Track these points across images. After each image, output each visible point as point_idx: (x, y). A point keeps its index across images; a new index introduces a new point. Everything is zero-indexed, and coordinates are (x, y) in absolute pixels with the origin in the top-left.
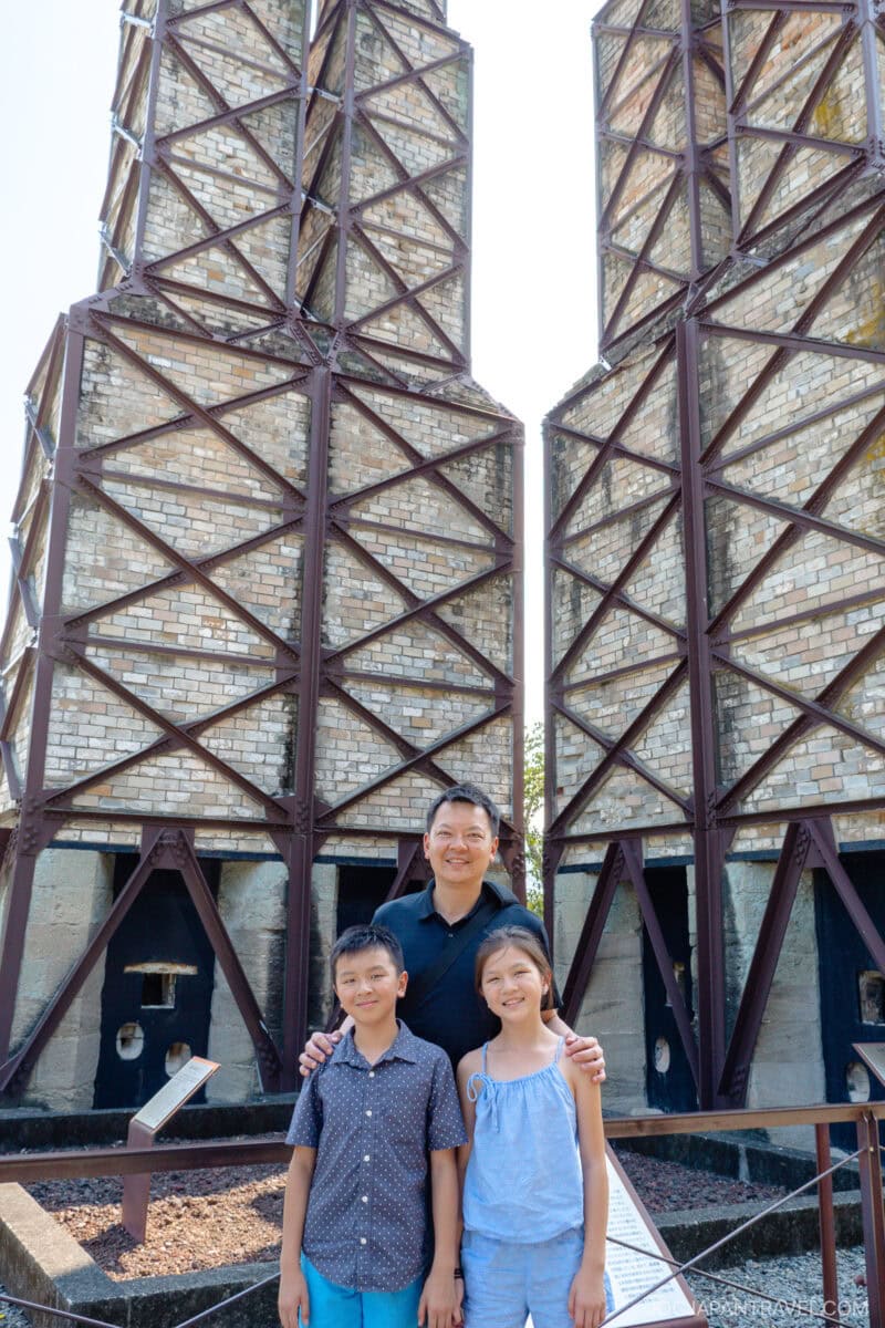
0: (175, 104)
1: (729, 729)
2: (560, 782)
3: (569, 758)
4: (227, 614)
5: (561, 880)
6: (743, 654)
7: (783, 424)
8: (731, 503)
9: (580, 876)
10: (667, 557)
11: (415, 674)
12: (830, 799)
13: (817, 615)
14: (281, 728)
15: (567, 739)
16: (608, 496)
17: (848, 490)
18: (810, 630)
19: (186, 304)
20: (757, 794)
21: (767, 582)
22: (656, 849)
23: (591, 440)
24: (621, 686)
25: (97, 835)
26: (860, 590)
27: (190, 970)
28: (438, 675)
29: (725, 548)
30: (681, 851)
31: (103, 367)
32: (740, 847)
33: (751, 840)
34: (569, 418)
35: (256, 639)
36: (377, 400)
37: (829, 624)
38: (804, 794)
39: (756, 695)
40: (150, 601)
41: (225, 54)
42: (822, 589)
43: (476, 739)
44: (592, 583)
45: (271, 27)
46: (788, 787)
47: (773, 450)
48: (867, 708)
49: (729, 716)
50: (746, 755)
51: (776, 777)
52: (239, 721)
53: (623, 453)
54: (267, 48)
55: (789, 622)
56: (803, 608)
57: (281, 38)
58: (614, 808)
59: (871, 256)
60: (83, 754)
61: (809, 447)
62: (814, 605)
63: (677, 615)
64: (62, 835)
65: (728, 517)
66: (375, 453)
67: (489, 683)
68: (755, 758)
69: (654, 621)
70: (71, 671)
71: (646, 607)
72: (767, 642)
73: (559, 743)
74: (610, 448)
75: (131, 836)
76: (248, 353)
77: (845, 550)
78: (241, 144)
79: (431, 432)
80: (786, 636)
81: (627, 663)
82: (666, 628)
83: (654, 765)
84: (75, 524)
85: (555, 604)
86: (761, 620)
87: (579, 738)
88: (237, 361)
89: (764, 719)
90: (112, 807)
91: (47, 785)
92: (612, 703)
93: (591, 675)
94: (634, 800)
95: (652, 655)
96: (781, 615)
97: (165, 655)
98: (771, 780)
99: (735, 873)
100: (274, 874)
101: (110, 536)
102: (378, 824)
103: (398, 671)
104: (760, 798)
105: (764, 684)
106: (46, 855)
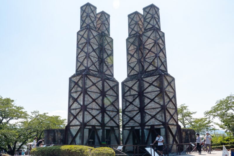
0: (90, 49)
1: (144, 118)
2: (124, 121)
3: (125, 119)
4: (97, 105)
5: (124, 131)
6: (146, 111)
7: (150, 91)
8: (144, 97)
9: (127, 130)
10: (137, 100)
11: (111, 110)
12: (154, 124)
13: (153, 109)
14: (101, 116)
15: (125, 117)
16: (130, 93)
17: (156, 99)
18: (152, 110)
19: (92, 72)
20: (147, 123)
21: (148, 105)
22: (136, 128)
23: (128, 87)
24: (132, 112)
25: (88, 127)
26: (157, 107)
27: (92, 140)
28: (113, 110)
29: (144, 101)
30: (139, 128)
31: (87, 80)
32: (145, 128)
33: (146, 127)
34: (125, 83)
35: (99, 107)
36: (107, 81)
37: (154, 110)
38: (152, 124)
39: (147, 115)
40: (91, 104)
41: (94, 43)
42: (153, 106)
43: (116, 116)
44: (128, 101)
45: (97, 40)
46: (150, 123)
47: (149, 93)
48: (157, 117)
49: (144, 116)
50: (146, 120)
51: (149, 122)
52: (98, 116)
53: (132, 89)
54: (97, 42)
55: (150, 109)
56: (152, 108)
57: (98, 41)
58: (131, 124)
59: (158, 79)
60: (87, 119)
61: (153, 94)
62: (153, 108)
63: (139, 106)
64: (86, 127)
65: (144, 98)
66: (107, 87)
67: (117, 110)
68: (147, 120)
69: (136, 106)
70: (86, 111)
71: (135, 105)
72: (148, 110)
73: (124, 117)
74: (131, 88)
75: (90, 127)
76: (97, 77)
77: (156, 104)
78: (95, 53)
79: (112, 84)
80: (150, 110)
81: (132, 110)
82: (137, 107)
83: (136, 120)
84: (85, 96)
85: (123, 103)
86: (148, 108)
87: (126, 117)
88: (96, 78)
89: (148, 117)
90: (89, 124)
91: (85, 122)
92: (131, 113)
93: (128, 110)
94: (133, 123)
95: (136, 110)
96: (150, 108)
97: (92, 109)
98: (148, 122)
99: (145, 130)
100: (101, 131)
101: (88, 97)
102: (109, 125)
103: (110, 110)
104: (147, 124)
105: (148, 114)
106: (85, 129)
